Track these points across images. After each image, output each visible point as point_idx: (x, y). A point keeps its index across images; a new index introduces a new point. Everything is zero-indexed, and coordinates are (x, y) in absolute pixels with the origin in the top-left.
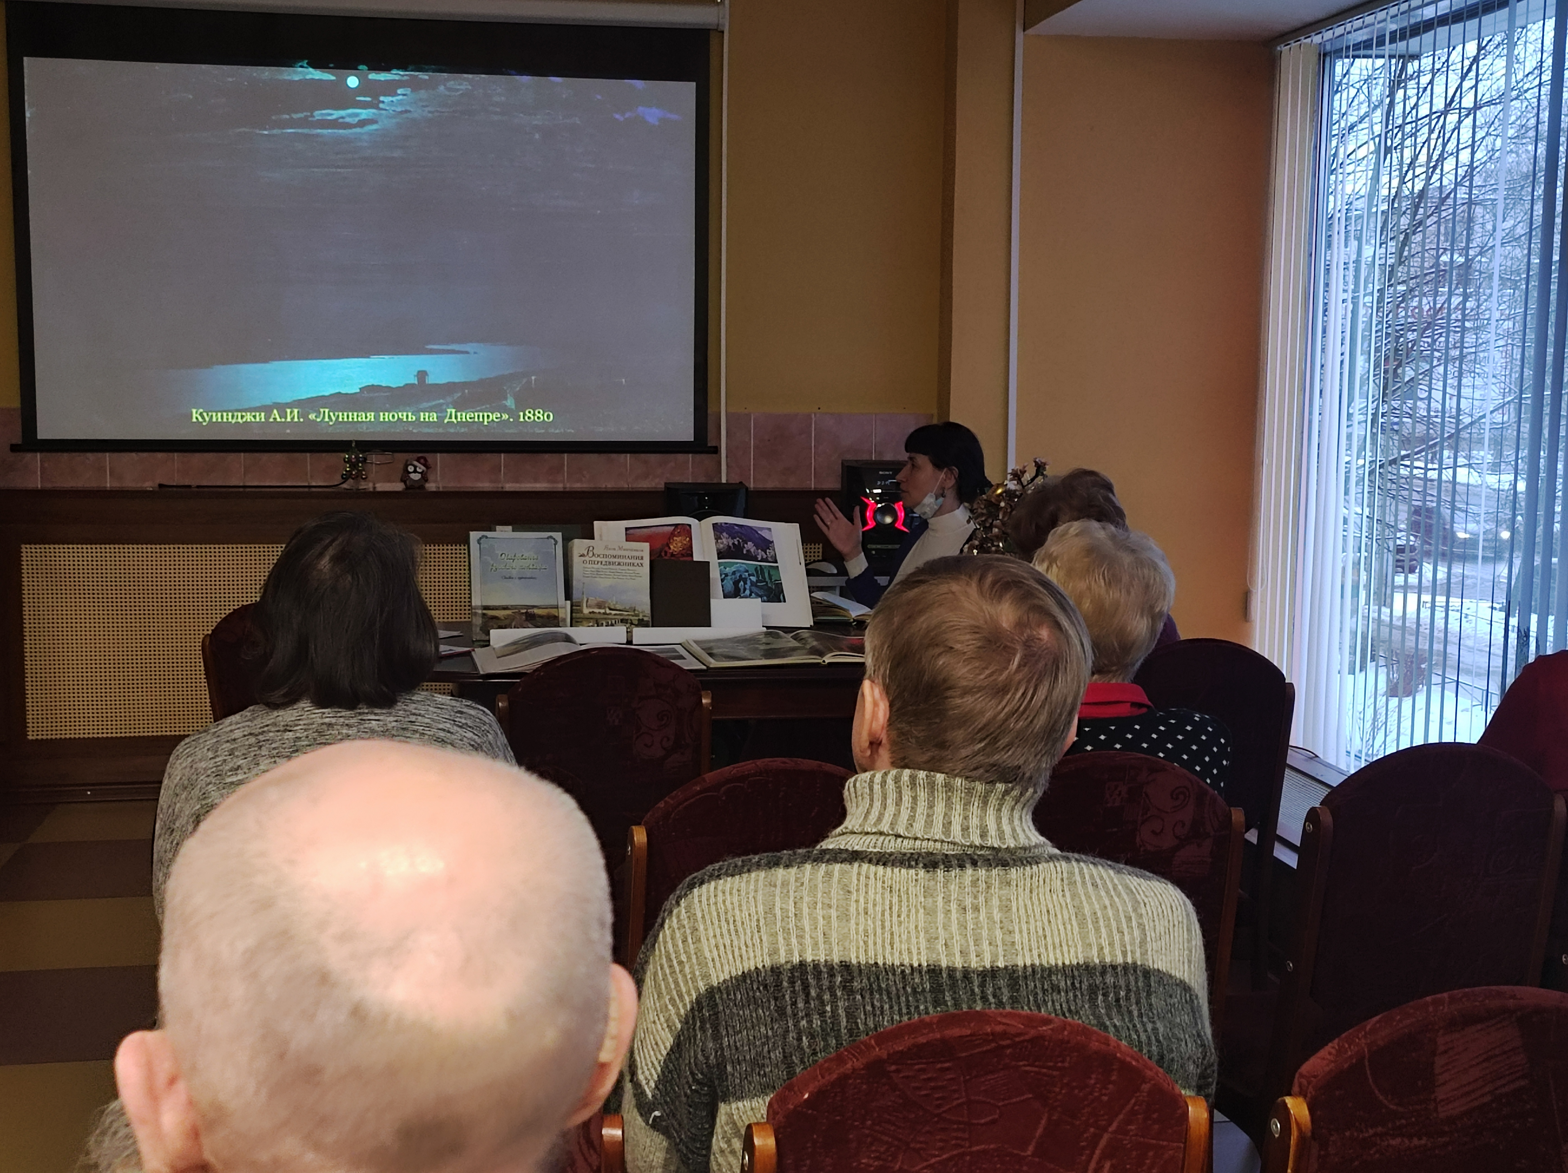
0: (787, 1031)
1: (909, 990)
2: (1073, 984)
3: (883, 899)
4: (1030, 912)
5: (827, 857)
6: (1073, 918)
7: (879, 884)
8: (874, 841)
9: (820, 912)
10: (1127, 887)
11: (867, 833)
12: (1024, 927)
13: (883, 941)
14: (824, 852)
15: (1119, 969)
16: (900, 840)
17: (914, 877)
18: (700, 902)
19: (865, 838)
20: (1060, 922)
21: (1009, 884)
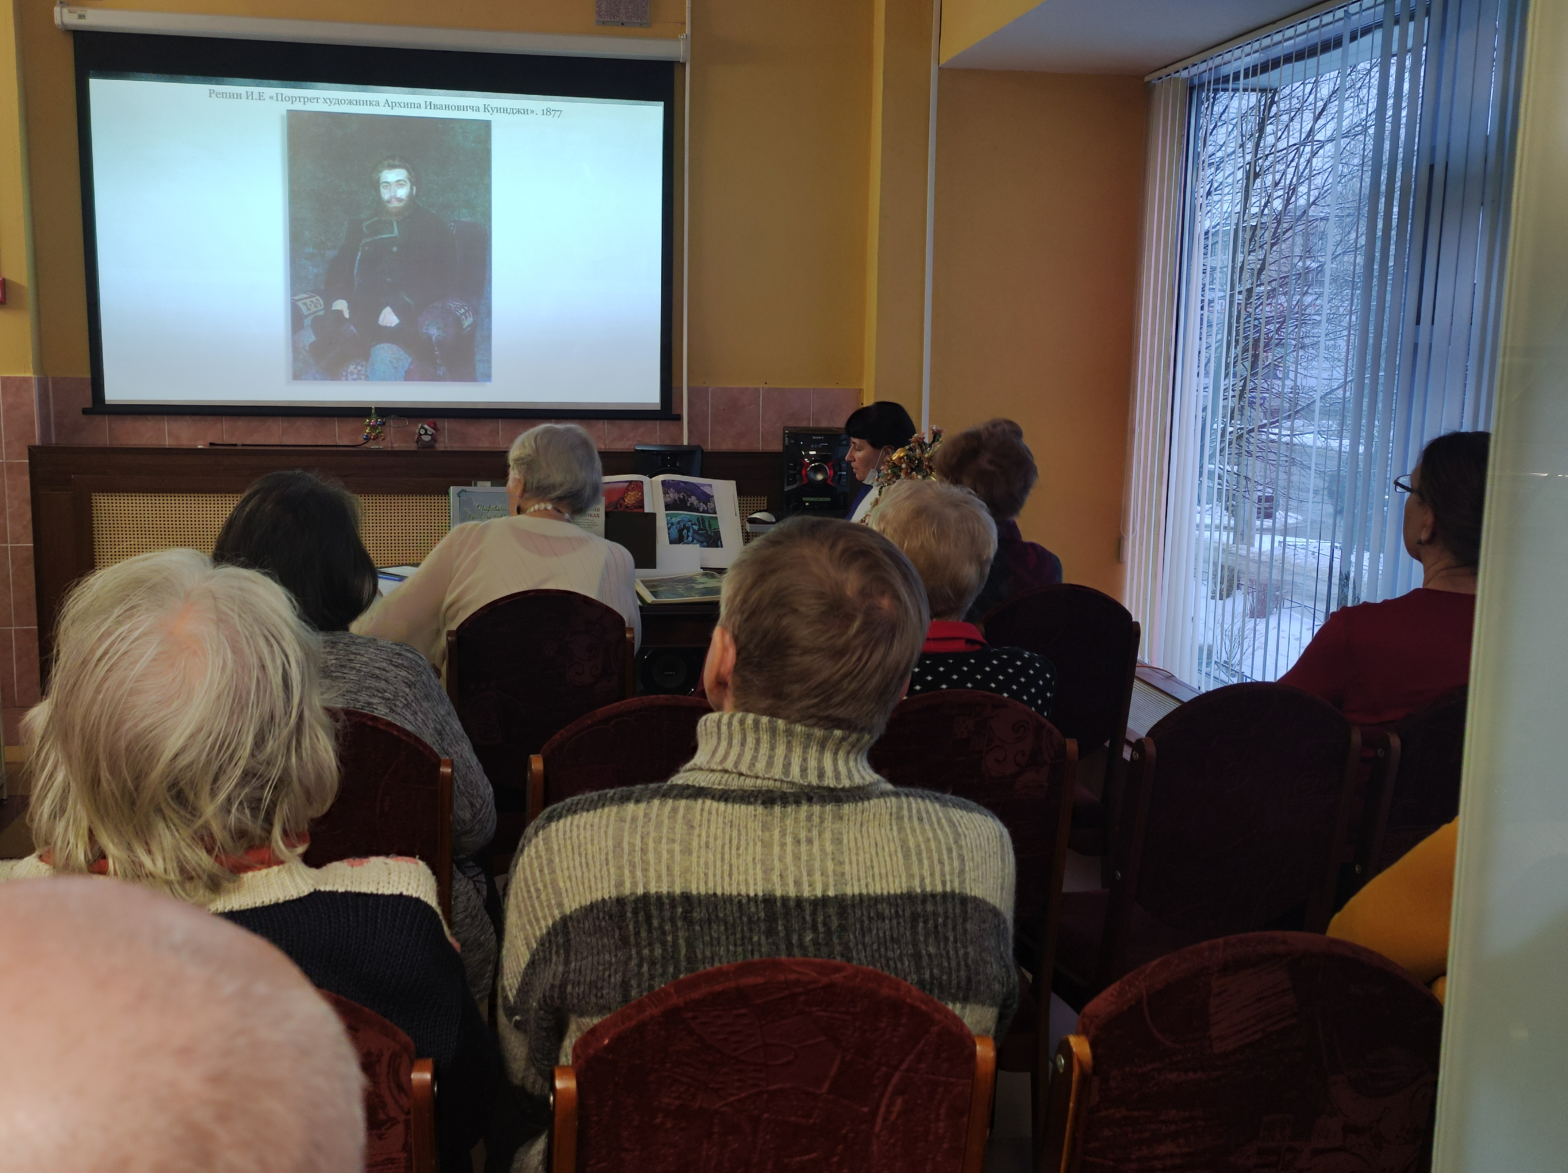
0: (630, 958)
1: (745, 919)
2: (897, 912)
3: (724, 833)
4: (859, 844)
5: (675, 792)
6: (899, 850)
7: (721, 820)
8: (719, 778)
9: (664, 847)
10: (950, 821)
11: (713, 771)
12: (854, 859)
13: (723, 872)
14: (673, 787)
15: (938, 898)
16: (742, 778)
17: (753, 812)
18: (557, 836)
19: (711, 775)
20: (887, 853)
21: (841, 818)
